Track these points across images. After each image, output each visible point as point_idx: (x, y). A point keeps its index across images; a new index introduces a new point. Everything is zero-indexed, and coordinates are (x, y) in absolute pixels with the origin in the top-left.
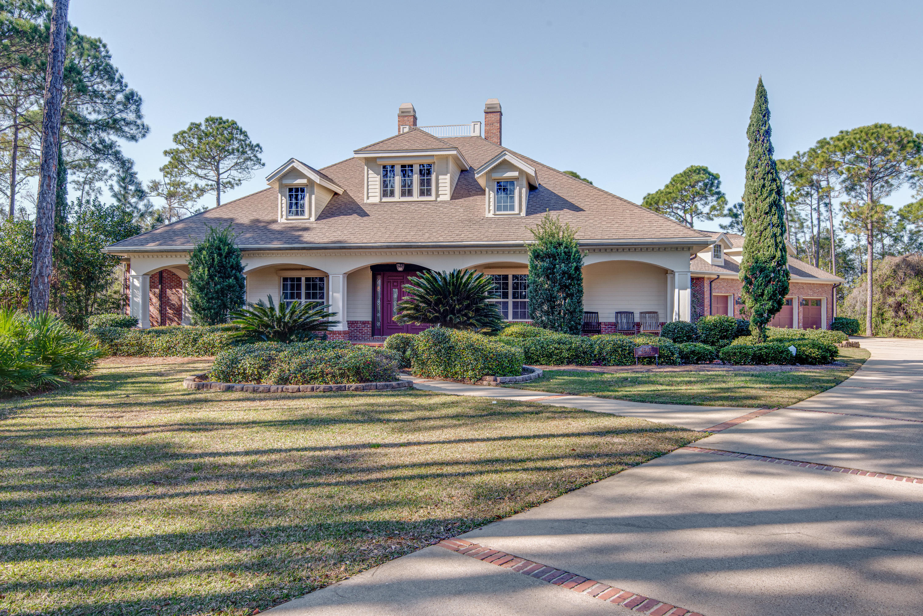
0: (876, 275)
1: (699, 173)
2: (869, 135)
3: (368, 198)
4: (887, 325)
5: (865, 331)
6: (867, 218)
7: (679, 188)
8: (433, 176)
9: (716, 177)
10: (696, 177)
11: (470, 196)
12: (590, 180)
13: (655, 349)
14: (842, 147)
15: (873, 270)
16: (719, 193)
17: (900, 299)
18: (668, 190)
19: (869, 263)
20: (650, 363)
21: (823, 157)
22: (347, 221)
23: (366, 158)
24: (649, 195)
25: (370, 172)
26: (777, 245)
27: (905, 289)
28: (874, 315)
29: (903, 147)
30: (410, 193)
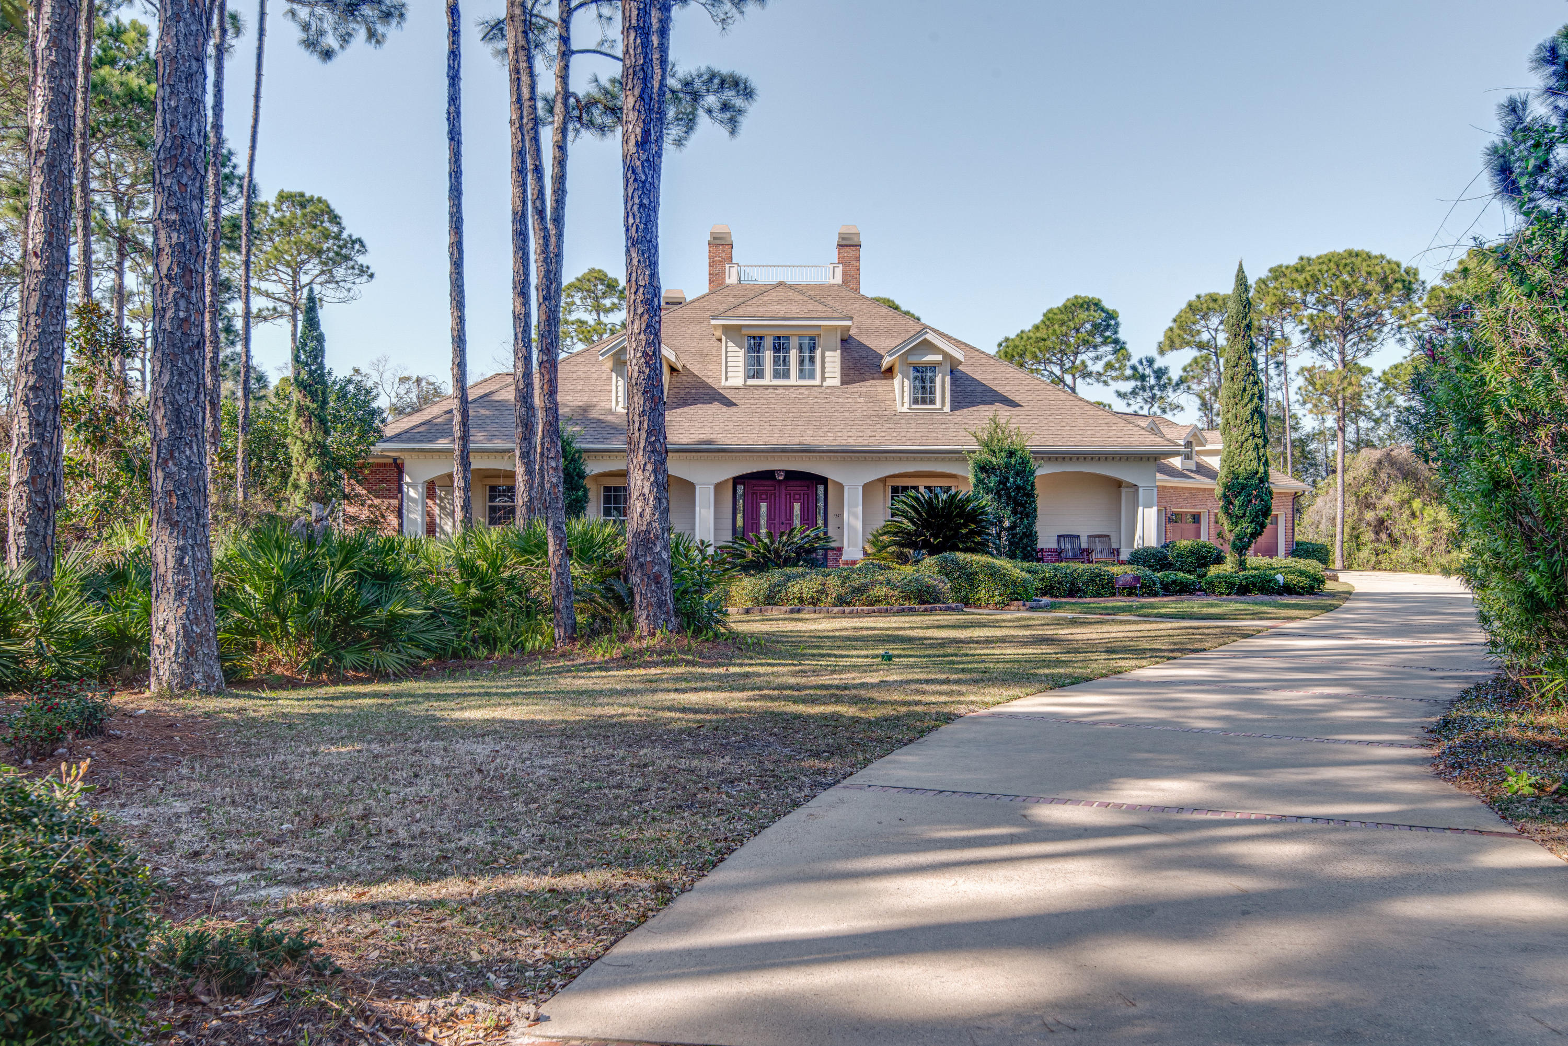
0: (1349, 477)
1: (1088, 309)
2: (1341, 268)
3: (727, 379)
4: (1365, 553)
5: (1334, 562)
6: (1338, 391)
7: (1058, 332)
8: (818, 353)
9: (1111, 316)
10: (1083, 315)
11: (864, 380)
12: (916, 315)
13: (1136, 579)
14: (1304, 283)
15: (1344, 471)
16: (1116, 341)
17: (1382, 514)
18: (1038, 335)
19: (1339, 459)
20: (1130, 594)
21: (1275, 295)
22: (710, 413)
23: (724, 326)
24: (1007, 340)
25: (730, 343)
26: (1259, 460)
27: (1389, 500)
28: (1346, 537)
29: (1387, 289)
30: (786, 375)
